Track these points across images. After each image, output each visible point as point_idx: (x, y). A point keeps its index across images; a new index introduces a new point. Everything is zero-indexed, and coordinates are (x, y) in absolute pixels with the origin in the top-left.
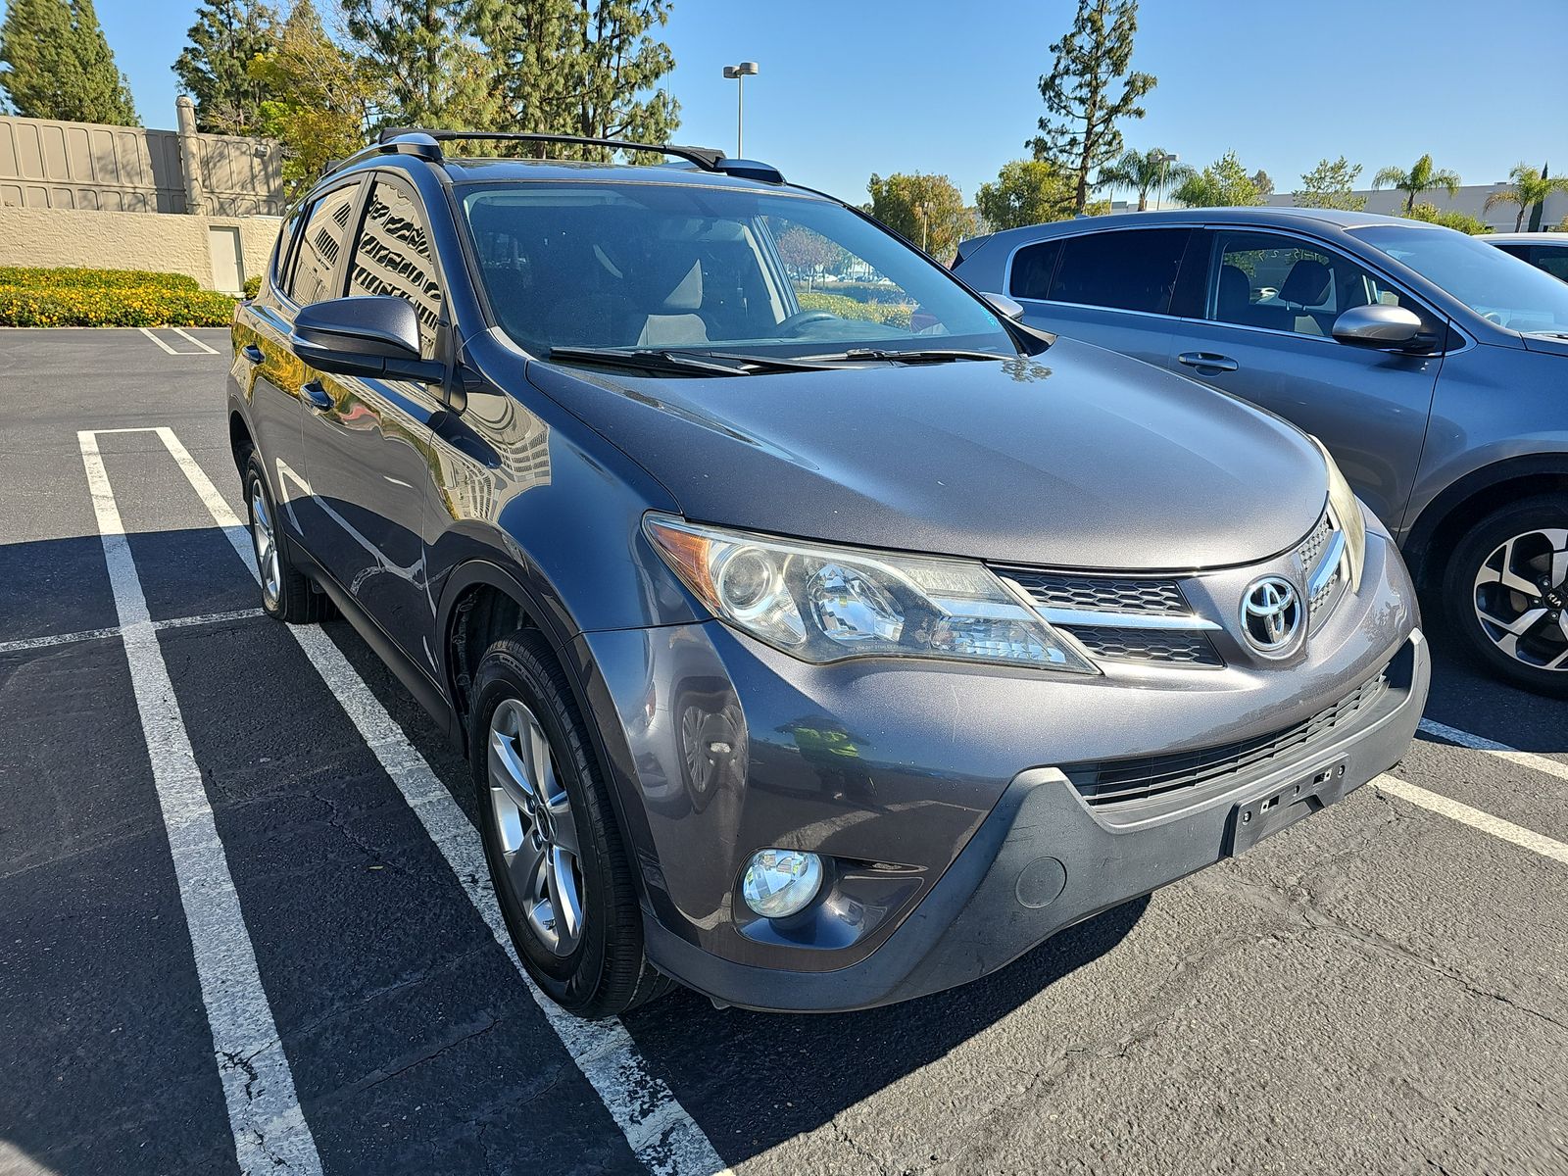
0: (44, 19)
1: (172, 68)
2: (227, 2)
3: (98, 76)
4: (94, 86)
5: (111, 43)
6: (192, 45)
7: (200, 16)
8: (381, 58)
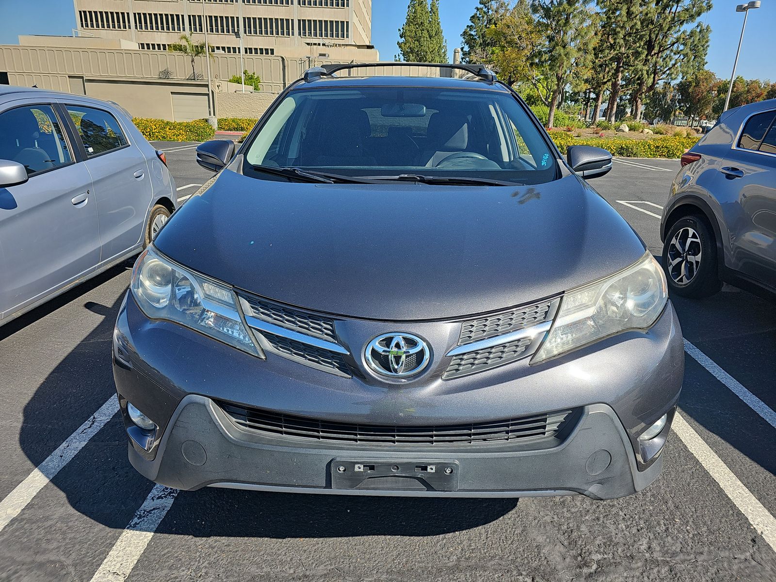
0: (419, 18)
1: (461, 35)
2: (489, 2)
3: (435, 41)
4: (432, 45)
5: (442, 27)
6: (470, 24)
7: (476, 10)
8: (545, 21)
